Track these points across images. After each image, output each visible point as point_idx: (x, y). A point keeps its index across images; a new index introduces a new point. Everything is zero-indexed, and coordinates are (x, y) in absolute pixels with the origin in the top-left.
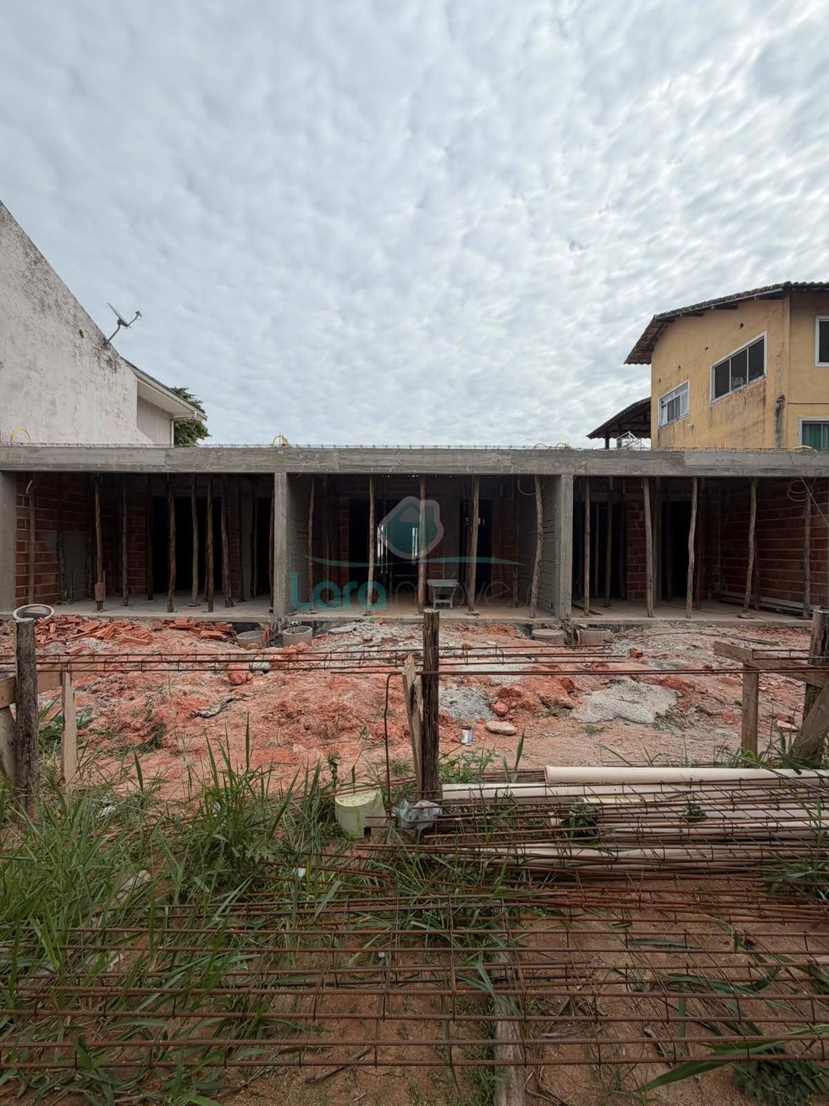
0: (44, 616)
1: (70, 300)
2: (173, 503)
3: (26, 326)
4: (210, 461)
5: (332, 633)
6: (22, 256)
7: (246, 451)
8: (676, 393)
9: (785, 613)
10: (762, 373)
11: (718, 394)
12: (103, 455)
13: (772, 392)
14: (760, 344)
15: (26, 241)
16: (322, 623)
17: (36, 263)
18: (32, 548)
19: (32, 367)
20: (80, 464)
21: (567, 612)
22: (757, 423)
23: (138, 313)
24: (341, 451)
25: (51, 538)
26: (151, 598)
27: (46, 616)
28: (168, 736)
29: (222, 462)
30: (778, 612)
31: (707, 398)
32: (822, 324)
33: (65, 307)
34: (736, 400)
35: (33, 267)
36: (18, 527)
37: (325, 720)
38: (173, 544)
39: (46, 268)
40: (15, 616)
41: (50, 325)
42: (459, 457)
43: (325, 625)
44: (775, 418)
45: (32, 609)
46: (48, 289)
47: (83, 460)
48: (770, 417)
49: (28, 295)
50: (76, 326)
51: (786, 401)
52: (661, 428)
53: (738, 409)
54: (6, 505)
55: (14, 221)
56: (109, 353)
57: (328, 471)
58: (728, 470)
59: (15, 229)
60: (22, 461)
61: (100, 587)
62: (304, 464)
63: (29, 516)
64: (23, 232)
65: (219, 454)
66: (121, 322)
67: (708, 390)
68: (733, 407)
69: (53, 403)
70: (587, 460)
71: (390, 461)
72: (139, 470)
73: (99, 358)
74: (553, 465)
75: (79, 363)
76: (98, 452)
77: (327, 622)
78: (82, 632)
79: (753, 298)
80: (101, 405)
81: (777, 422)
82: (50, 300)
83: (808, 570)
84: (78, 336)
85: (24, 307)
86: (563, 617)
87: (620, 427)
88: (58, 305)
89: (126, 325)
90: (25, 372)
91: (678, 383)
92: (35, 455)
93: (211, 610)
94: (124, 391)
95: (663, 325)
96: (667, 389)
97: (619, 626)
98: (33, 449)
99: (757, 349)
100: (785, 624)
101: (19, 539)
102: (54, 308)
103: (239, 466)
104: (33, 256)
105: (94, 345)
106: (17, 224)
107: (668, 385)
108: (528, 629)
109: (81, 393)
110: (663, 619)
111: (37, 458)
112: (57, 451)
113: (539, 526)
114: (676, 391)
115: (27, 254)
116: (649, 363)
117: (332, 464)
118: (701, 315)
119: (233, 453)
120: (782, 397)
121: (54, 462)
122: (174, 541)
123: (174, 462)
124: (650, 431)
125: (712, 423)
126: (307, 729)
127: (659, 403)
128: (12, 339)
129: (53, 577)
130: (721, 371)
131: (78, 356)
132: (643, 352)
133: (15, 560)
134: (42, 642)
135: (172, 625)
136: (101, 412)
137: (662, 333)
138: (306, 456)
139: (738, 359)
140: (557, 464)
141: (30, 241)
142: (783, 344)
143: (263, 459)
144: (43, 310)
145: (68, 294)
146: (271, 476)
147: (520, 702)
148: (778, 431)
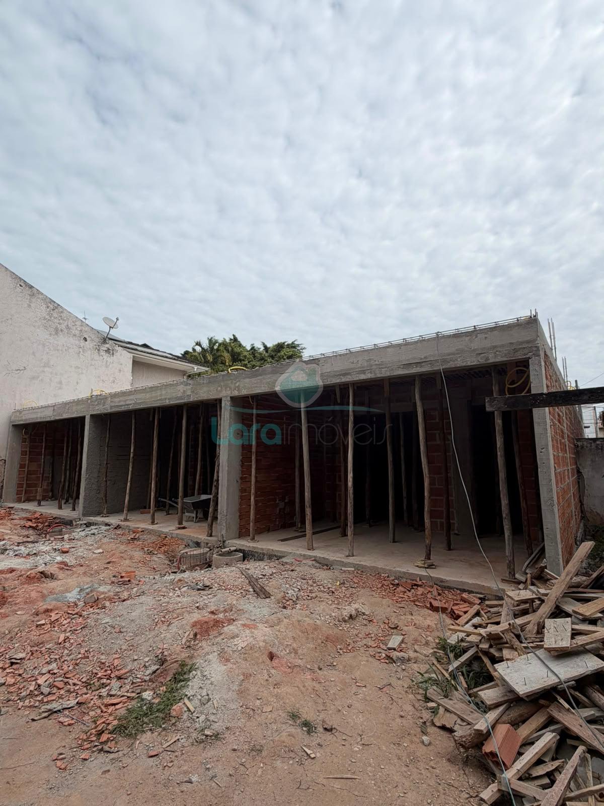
1: (77, 323)
3: (44, 345)
6: (44, 309)
15: (48, 300)
17: (54, 310)
18: (26, 467)
19: (46, 365)
24: (111, 396)
25: (46, 461)
33: (73, 327)
35: (52, 312)
36: (22, 455)
39: (61, 310)
41: (62, 340)
46: (61, 321)
49: (47, 328)
50: (81, 336)
54: (14, 443)
56: (107, 345)
57: (105, 411)
58: (363, 372)
59: (41, 296)
64: (47, 296)
69: (60, 383)
70: (239, 381)
71: (131, 400)
73: (98, 350)
74: (217, 390)
75: (82, 356)
80: (99, 377)
82: (62, 327)
84: (83, 341)
85: (43, 335)
88: (68, 328)
90: (41, 369)
94: (120, 366)
97: (264, 554)
101: (21, 463)
102: (65, 330)
103: (74, 413)
104: (52, 307)
105: (95, 344)
109: (82, 373)
115: (48, 307)
117: (107, 406)
128: (34, 353)
131: (81, 352)
133: (18, 474)
136: (98, 382)
138: (98, 402)
141: (50, 299)
143: (83, 407)
144: (57, 333)
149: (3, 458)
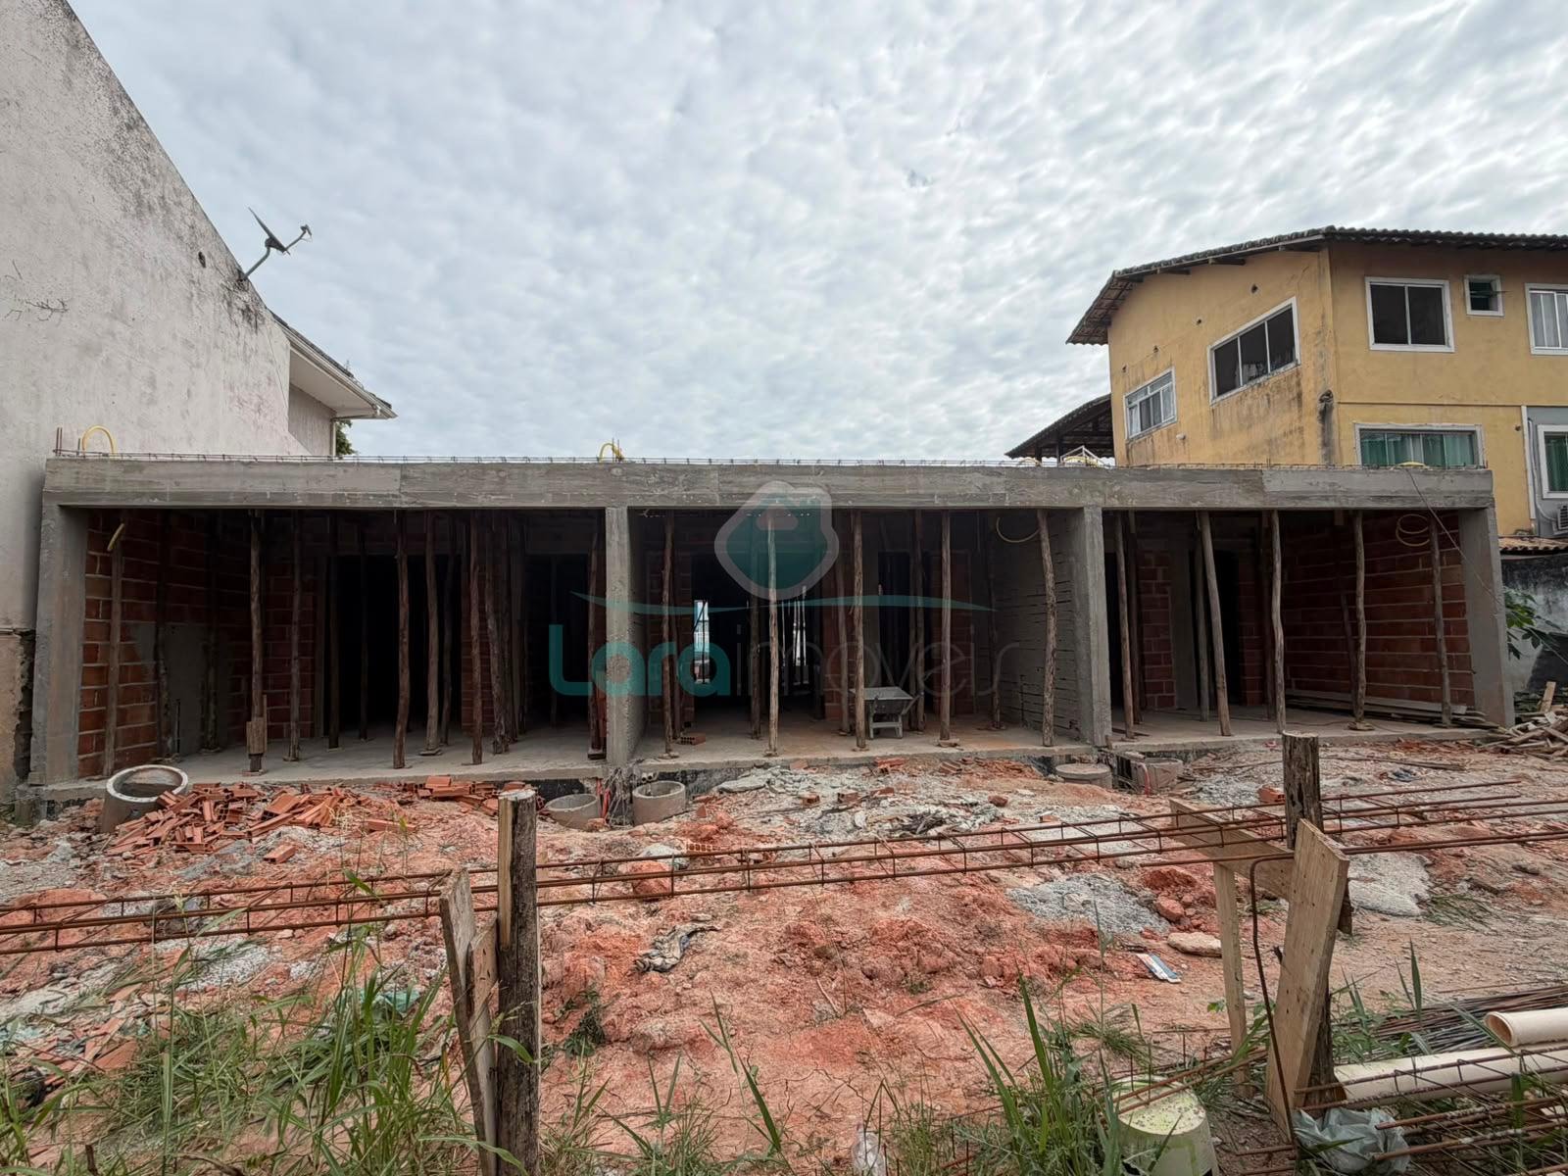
0: (171, 789)
1: (184, 199)
2: (404, 563)
3: (110, 240)
4: (486, 487)
5: (729, 791)
6: (107, 113)
7: (553, 469)
8: (1152, 389)
9: (1406, 719)
10: (1291, 358)
11: (1221, 390)
12: (276, 477)
13: (1312, 385)
14: (1286, 317)
15: (115, 86)
16: (696, 773)
17: (129, 128)
18: (115, 656)
19: (118, 313)
20: (229, 493)
21: (1105, 733)
22: (1291, 432)
23: (305, 229)
24: (724, 470)
25: (145, 633)
26: (334, 744)
27: (174, 788)
28: (612, 1017)
29: (508, 489)
30: (1393, 719)
31: (1206, 395)
32: (1374, 288)
33: (176, 211)
34: (1253, 397)
35: (125, 134)
36: (88, 615)
37: (896, 957)
38: (406, 640)
39: (146, 138)
40: (112, 792)
41: (153, 241)
42: (922, 480)
43: (701, 777)
44: (1318, 425)
45: (141, 775)
46: (148, 177)
47: (235, 486)
48: (1312, 423)
49: (116, 182)
50: (193, 246)
51: (1335, 401)
52: (1130, 441)
53: (1258, 412)
54: (66, 574)
55: (96, 50)
56: (246, 297)
57: (700, 504)
58: (1326, 498)
59: (97, 64)
60: (108, 487)
61: (256, 727)
62: (659, 492)
63: (109, 593)
64: (111, 72)
65: (502, 474)
66: (272, 242)
67: (1206, 384)
68: (1250, 408)
69: (152, 382)
71: (807, 484)
72: (348, 504)
73: (229, 304)
74: (1071, 493)
75: (196, 312)
76: (266, 470)
77: (705, 771)
78: (272, 815)
79: (1277, 248)
80: (232, 388)
81: (1323, 429)
82: (152, 196)
83: (1444, 649)
84: (197, 263)
85: (107, 205)
86: (1101, 742)
87: (1060, 439)
88: (164, 206)
89: (282, 249)
90: (106, 322)
91: (1156, 373)
92: (137, 476)
93: (478, 761)
94: (269, 365)
95: (1126, 288)
96: (1137, 383)
98: (131, 466)
99: (1282, 324)
100: (1425, 736)
101: (88, 638)
102: (159, 211)
103: (541, 496)
104: (125, 115)
105: (221, 281)
106: (100, 57)
107: (1139, 375)
108: (1047, 765)
109: (198, 366)
110: (1252, 738)
111: (141, 483)
112: (182, 470)
113: (1050, 592)
114: (1153, 386)
115: (116, 111)
116: (1103, 341)
117: (705, 491)
118: (1187, 273)
119: (529, 472)
120: (1329, 394)
121: (176, 489)
122: (406, 633)
123: (416, 489)
124: (1111, 446)
125: (1216, 433)
126: (870, 978)
127: (1124, 402)
128: (85, 261)
129: (147, 712)
130: (1225, 358)
131: (195, 298)
132: (1096, 327)
133: (80, 681)
134: (198, 840)
135: (422, 793)
136: (232, 400)
137: (1124, 299)
138: (661, 478)
139: (1252, 337)
140: (1076, 491)
141: (121, 87)
142: (1323, 317)
143: (583, 483)
144: (139, 214)
145: (182, 189)
146: (600, 513)
147: (1197, 894)
148: (1326, 444)
149: (15, 626)
